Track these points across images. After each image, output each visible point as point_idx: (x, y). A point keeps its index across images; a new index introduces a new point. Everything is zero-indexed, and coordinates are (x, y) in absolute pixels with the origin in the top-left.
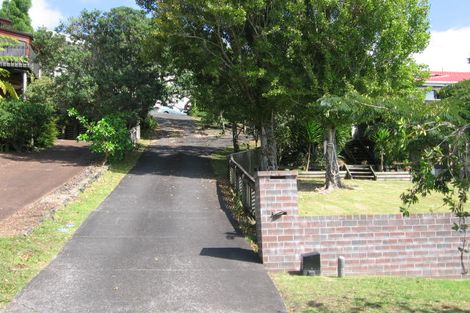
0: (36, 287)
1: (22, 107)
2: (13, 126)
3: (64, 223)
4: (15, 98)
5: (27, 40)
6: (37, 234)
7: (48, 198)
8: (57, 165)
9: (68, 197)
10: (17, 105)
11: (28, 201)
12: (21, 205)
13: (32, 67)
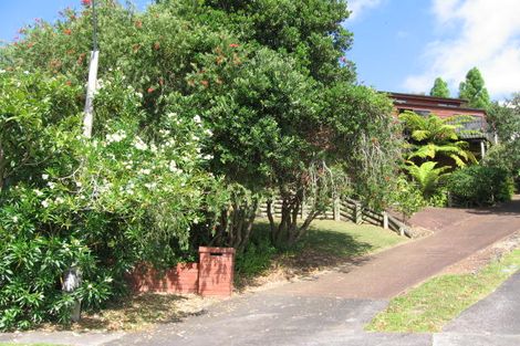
0: (472, 311)
1: (481, 170)
2: (475, 187)
3: (508, 265)
4: (474, 164)
5: (482, 115)
6: (483, 272)
7: (498, 245)
8: (511, 217)
9: (515, 243)
10: (476, 168)
11: (481, 248)
12: (475, 251)
13: (487, 136)
